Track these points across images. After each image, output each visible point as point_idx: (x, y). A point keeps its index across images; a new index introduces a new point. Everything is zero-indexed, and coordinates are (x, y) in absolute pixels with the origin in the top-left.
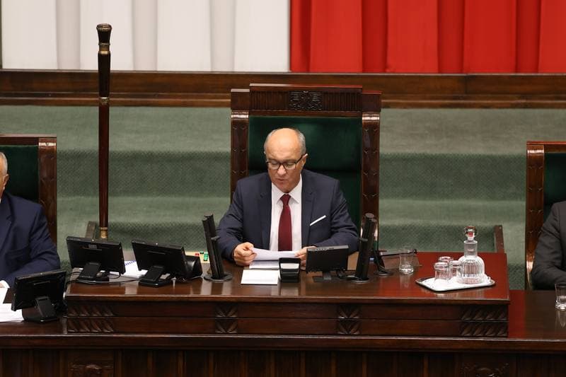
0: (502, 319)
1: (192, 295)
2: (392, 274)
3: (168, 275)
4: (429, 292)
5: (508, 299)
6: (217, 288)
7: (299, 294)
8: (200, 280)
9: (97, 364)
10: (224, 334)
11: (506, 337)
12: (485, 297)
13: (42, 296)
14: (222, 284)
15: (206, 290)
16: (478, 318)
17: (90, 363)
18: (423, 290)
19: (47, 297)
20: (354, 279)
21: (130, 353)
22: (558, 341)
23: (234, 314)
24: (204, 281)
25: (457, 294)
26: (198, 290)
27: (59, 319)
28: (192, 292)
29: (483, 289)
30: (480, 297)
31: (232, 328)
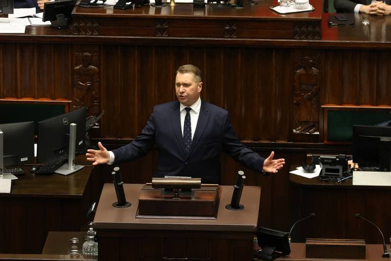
0: (317, 29)
1: (144, 14)
2: (257, 4)
3: (130, 3)
4: (277, 14)
5: (320, 18)
6: (158, 11)
7: (205, 14)
8: (149, 6)
9: (90, 53)
10: (160, 36)
11: (320, 39)
12: (309, 17)
13: (60, 13)
14: (161, 8)
15: (152, 12)
16: (303, 29)
17: (85, 52)
18: (274, 13)
19: (63, 15)
20: (235, 6)
21: (107, 47)
22: (348, 41)
23: (166, 25)
24: (151, 7)
25: (293, 15)
26: (147, 12)
27: (69, 27)
28: (143, 12)
29: (308, 13)
30: (306, 17)
31: (165, 33)
